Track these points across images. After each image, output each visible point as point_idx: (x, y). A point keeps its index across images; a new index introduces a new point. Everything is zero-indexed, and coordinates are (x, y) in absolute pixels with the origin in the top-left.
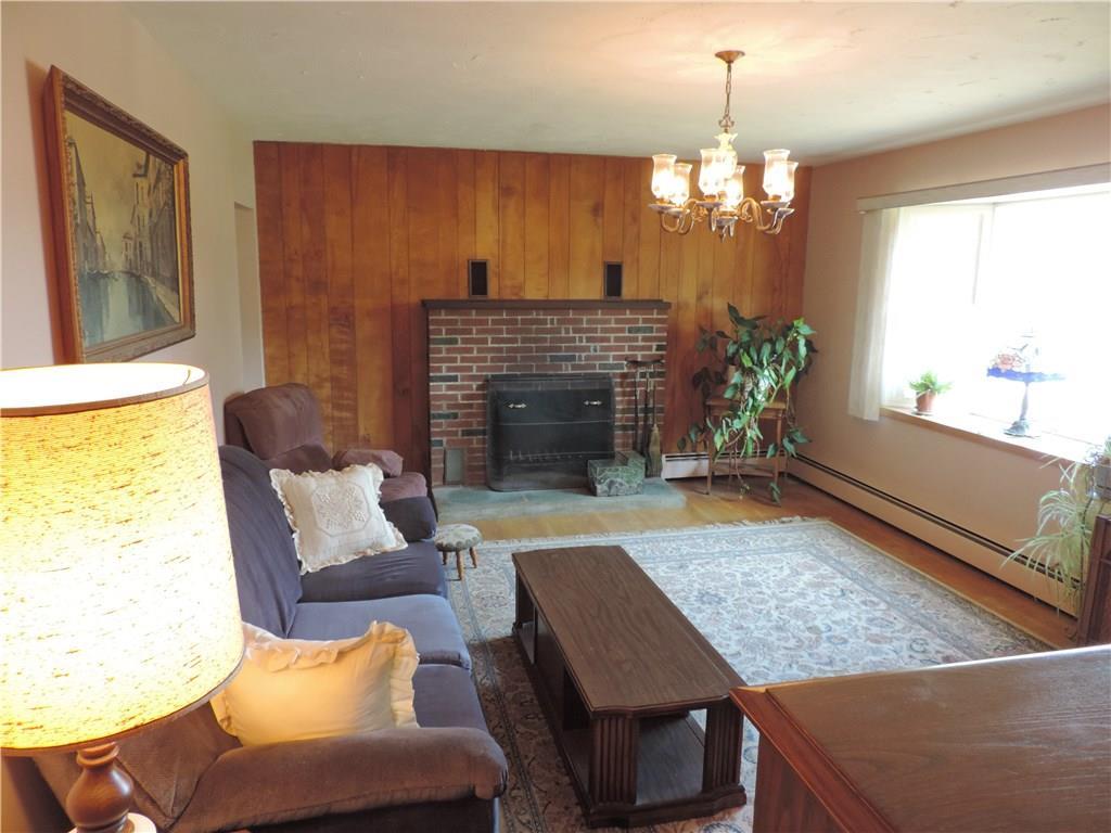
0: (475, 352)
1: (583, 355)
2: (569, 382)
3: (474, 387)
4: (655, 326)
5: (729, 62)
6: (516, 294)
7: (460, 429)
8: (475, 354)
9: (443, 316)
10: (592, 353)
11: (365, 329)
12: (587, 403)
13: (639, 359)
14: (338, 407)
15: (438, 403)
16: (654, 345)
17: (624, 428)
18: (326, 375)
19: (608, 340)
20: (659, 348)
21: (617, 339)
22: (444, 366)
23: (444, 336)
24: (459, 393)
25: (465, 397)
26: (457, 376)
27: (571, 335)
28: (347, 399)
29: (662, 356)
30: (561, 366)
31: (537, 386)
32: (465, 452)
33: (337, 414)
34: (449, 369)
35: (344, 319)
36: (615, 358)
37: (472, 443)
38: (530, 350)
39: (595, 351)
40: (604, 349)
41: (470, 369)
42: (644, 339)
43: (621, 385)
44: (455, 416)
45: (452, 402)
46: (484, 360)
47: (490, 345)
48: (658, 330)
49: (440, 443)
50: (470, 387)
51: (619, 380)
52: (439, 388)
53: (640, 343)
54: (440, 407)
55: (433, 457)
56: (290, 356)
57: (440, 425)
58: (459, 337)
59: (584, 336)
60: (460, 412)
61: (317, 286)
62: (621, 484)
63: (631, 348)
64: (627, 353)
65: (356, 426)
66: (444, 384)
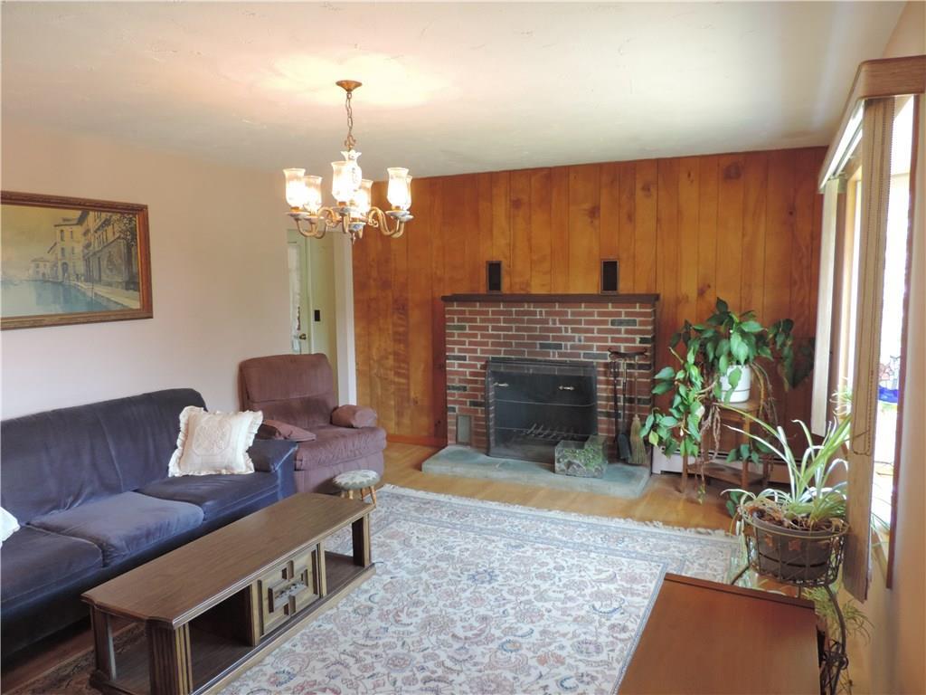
0: (479, 337)
1: (569, 344)
2: (556, 368)
3: (479, 366)
4: (638, 319)
5: (349, 91)
6: (522, 289)
7: (468, 400)
8: (479, 339)
9: (455, 307)
10: (577, 343)
11: (415, 316)
12: (561, 388)
13: (622, 351)
14: (398, 374)
15: (452, 377)
16: (638, 338)
17: (608, 415)
18: (390, 350)
19: (592, 331)
20: (643, 341)
21: (600, 331)
22: (456, 347)
23: (456, 324)
24: (468, 371)
25: (473, 374)
26: (465, 357)
27: (558, 325)
28: (403, 368)
29: (646, 349)
30: (549, 353)
31: (528, 369)
32: (473, 420)
33: (397, 380)
34: (460, 350)
35: (401, 307)
36: (599, 348)
37: (477, 412)
38: (522, 337)
39: (580, 341)
40: (588, 339)
41: (475, 351)
42: (627, 332)
43: (605, 374)
44: (464, 389)
45: (462, 377)
46: (486, 344)
47: (490, 332)
48: (642, 323)
49: (454, 410)
50: (474, 366)
51: (602, 369)
52: (453, 365)
53: (624, 336)
54: (453, 380)
55: (449, 420)
56: (369, 334)
57: (453, 395)
58: (467, 325)
59: (569, 327)
60: (468, 386)
61: (385, 285)
62: (579, 466)
63: (614, 340)
64: (610, 344)
65: (408, 390)
66: (456, 362)
